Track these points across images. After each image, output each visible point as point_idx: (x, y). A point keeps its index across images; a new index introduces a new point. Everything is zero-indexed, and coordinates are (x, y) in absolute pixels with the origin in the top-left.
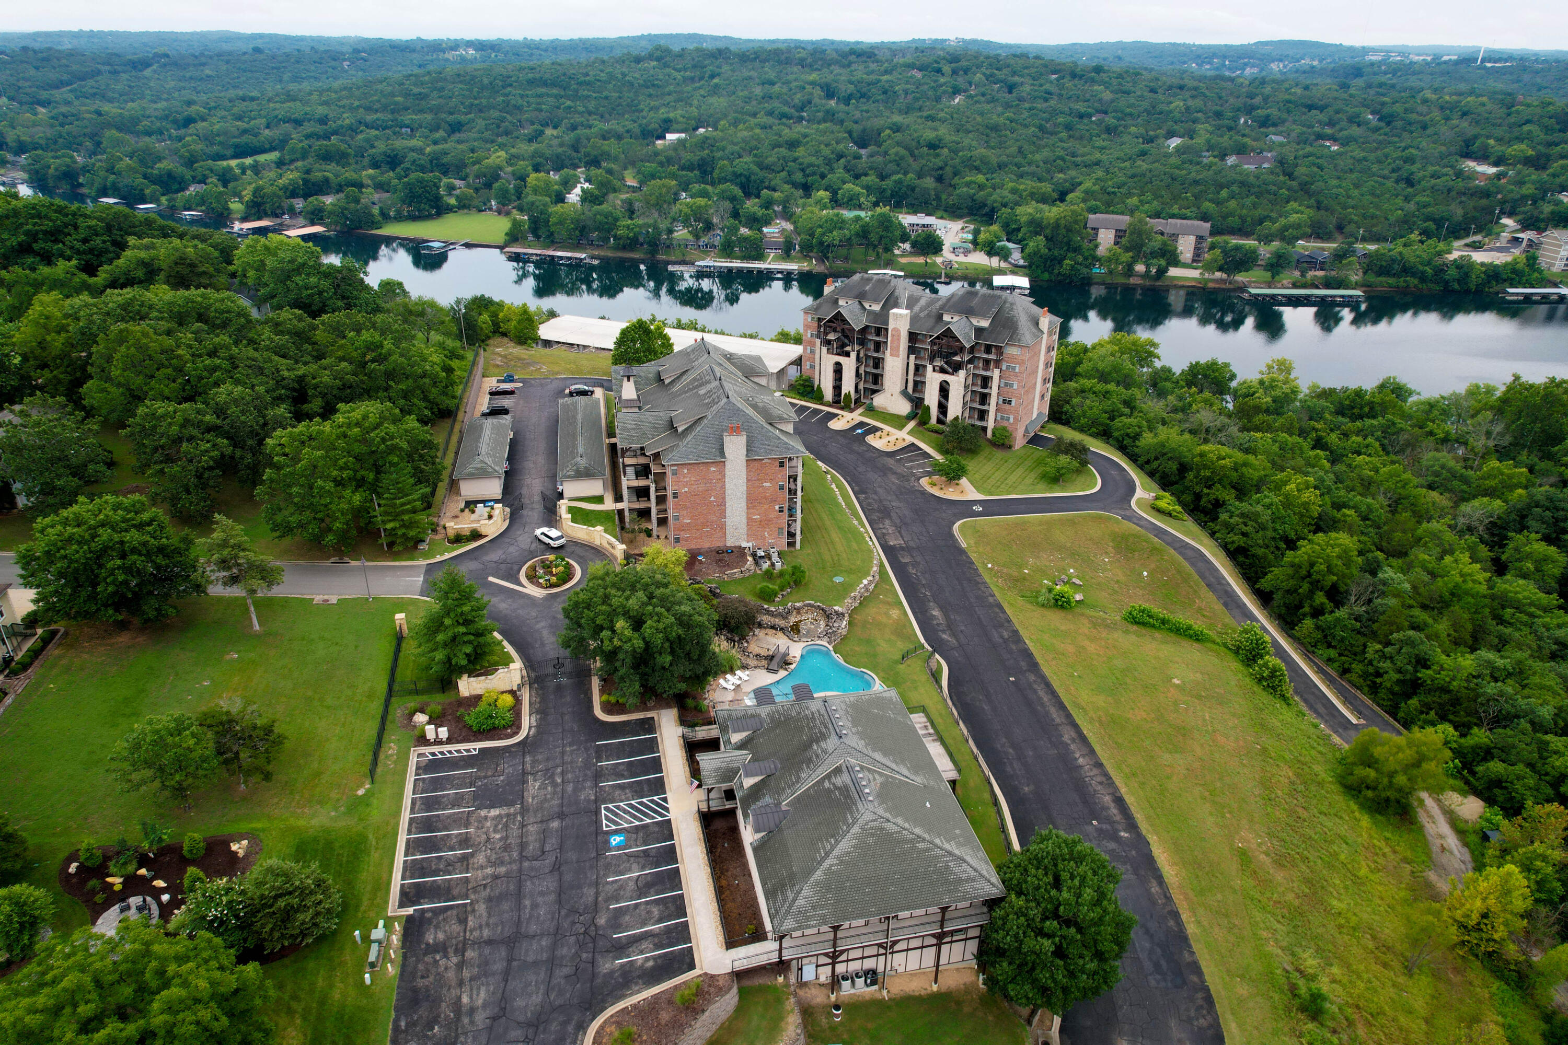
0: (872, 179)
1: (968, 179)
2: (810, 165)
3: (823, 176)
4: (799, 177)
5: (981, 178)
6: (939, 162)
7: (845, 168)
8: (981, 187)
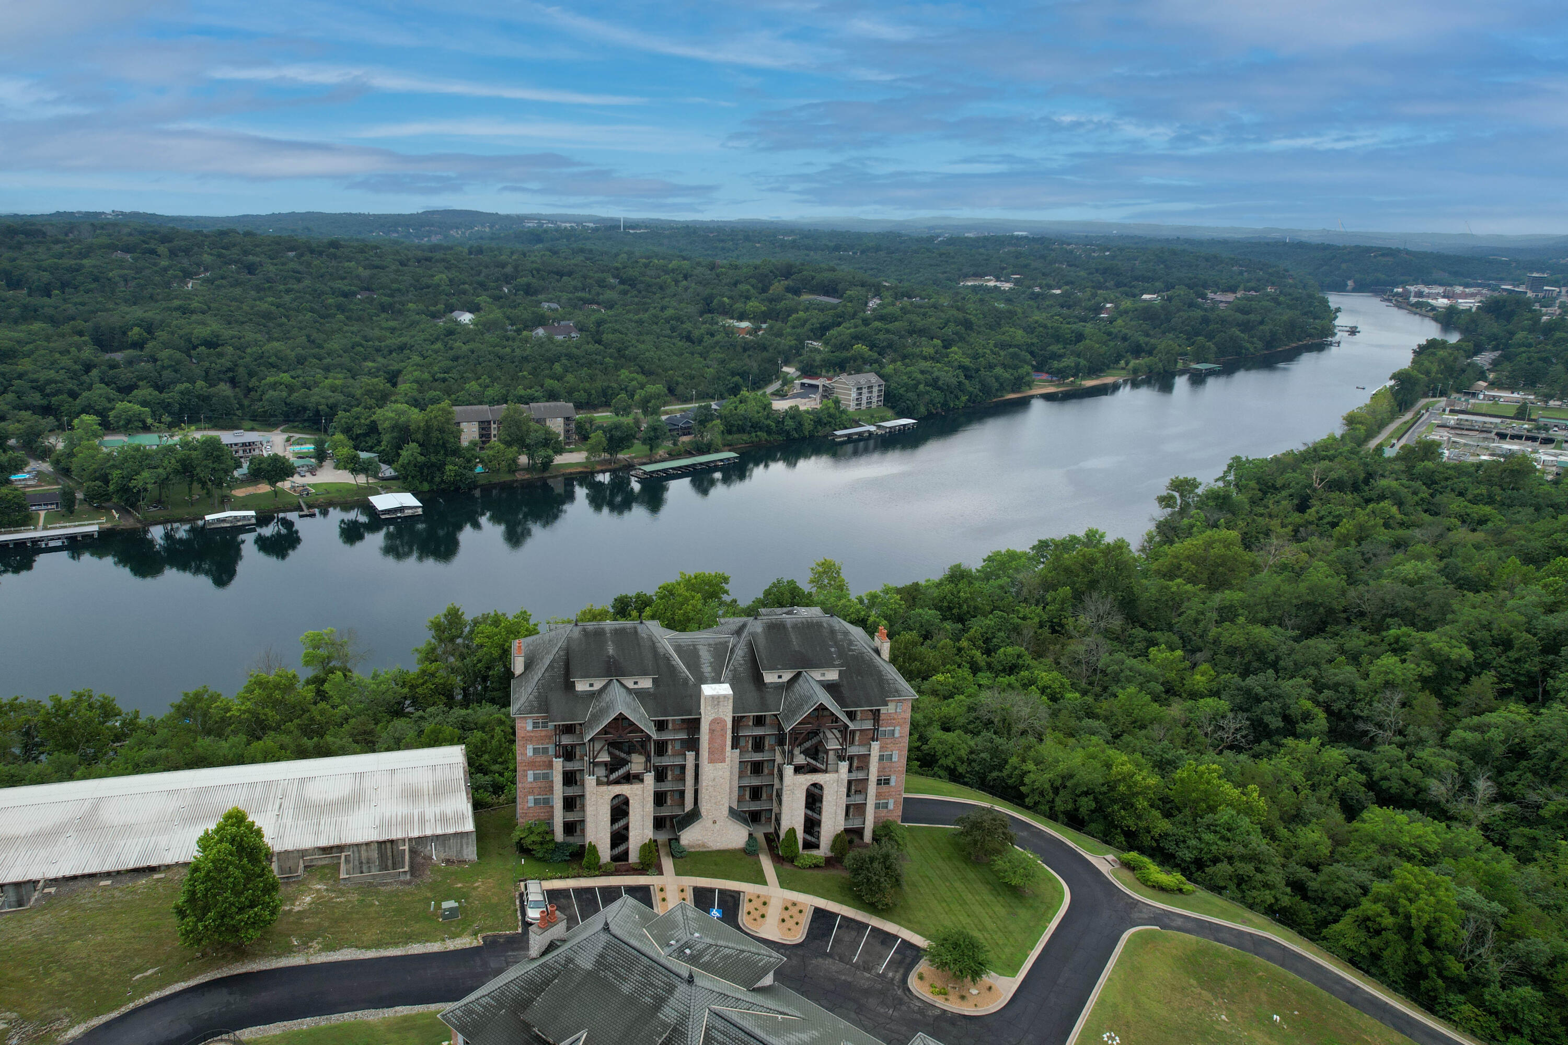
0: (145, 392)
1: (270, 379)
2: (49, 382)
3: (74, 395)
4: (36, 398)
5: (285, 377)
6: (225, 362)
7: (102, 381)
8: (291, 389)
